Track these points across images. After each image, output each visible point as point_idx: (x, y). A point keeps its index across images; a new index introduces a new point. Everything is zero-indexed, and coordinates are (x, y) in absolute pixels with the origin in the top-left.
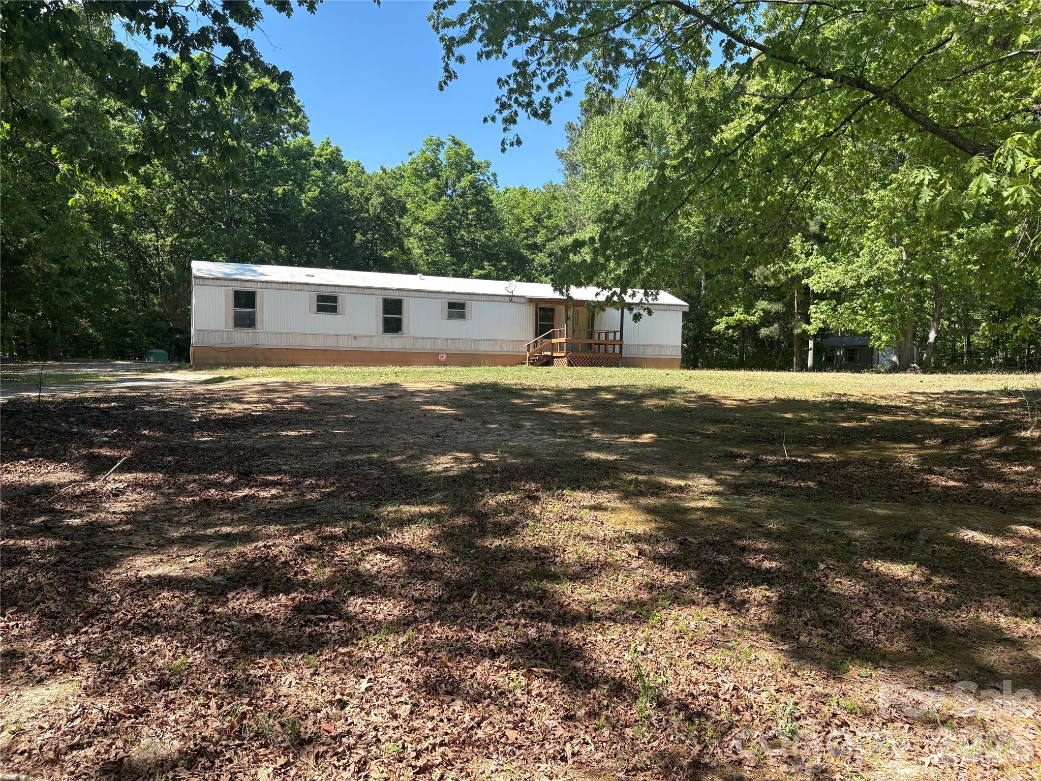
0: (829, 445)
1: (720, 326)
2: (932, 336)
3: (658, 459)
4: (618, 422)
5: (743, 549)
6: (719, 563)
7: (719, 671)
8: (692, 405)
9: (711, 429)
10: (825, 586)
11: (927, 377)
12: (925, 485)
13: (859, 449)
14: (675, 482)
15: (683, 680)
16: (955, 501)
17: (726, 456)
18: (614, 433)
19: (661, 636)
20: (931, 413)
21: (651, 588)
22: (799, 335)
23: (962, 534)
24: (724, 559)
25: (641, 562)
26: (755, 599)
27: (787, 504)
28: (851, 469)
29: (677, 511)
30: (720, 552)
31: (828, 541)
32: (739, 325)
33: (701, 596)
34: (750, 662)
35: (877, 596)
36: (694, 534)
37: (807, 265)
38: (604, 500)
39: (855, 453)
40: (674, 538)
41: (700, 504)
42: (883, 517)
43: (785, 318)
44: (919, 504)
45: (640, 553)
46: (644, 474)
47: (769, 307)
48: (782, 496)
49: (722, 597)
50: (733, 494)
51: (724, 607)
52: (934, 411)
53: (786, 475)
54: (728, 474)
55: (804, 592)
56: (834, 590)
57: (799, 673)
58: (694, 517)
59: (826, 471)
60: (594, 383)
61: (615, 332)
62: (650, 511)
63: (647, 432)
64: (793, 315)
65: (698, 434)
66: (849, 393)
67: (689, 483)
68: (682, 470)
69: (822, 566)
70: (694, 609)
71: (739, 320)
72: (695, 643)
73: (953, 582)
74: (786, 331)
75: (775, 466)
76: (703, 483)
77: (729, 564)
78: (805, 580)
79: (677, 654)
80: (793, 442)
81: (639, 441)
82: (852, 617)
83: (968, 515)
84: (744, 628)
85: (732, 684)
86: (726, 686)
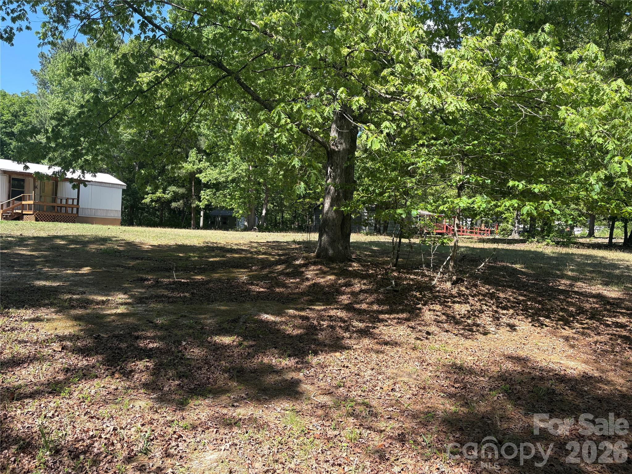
0: (201, 271)
1: (147, 200)
2: (264, 212)
3: (91, 284)
4: (66, 260)
5: (137, 338)
6: (120, 349)
7: (105, 421)
8: (121, 249)
9: (132, 263)
10: (183, 355)
11: (260, 234)
12: (249, 291)
13: (218, 273)
14: (100, 298)
15: (78, 431)
16: (262, 299)
17: (138, 280)
18: (61, 268)
19: (68, 403)
20: (258, 253)
21: (67, 371)
22: (195, 208)
23: (261, 317)
24: (124, 345)
25: (63, 354)
26: (139, 369)
27: (170, 307)
28: (211, 285)
29: (97, 317)
30: (121, 341)
31: (191, 328)
32: (159, 200)
33: (103, 371)
34: (128, 410)
35: (212, 357)
36: (106, 332)
37: (199, 167)
38: (43, 314)
39: (216, 276)
40: (91, 335)
41: (114, 311)
42: (224, 311)
43: (186, 197)
44: (244, 302)
45: (63, 349)
46: (78, 294)
47: (177, 190)
48: (169, 303)
49: (117, 370)
50: (138, 303)
51: (117, 377)
52: (260, 251)
53: (173, 290)
54: (138, 291)
55: (171, 360)
56: (189, 357)
57: (159, 411)
58: (109, 320)
59: (197, 287)
60: (52, 233)
61: (73, 199)
62: (77, 318)
63: (87, 266)
64: (191, 196)
65: (122, 267)
66: (219, 242)
67: (110, 298)
68: (107, 290)
69: (184, 343)
70: (97, 381)
71: (159, 197)
72: (93, 404)
73: (253, 343)
74: (187, 205)
75: (168, 285)
76: (120, 297)
77: (126, 348)
78: (173, 352)
79: (77, 413)
80: (182, 270)
81: (80, 272)
82: (196, 371)
83: (267, 306)
84: (128, 388)
85: (113, 427)
86: (108, 429)
